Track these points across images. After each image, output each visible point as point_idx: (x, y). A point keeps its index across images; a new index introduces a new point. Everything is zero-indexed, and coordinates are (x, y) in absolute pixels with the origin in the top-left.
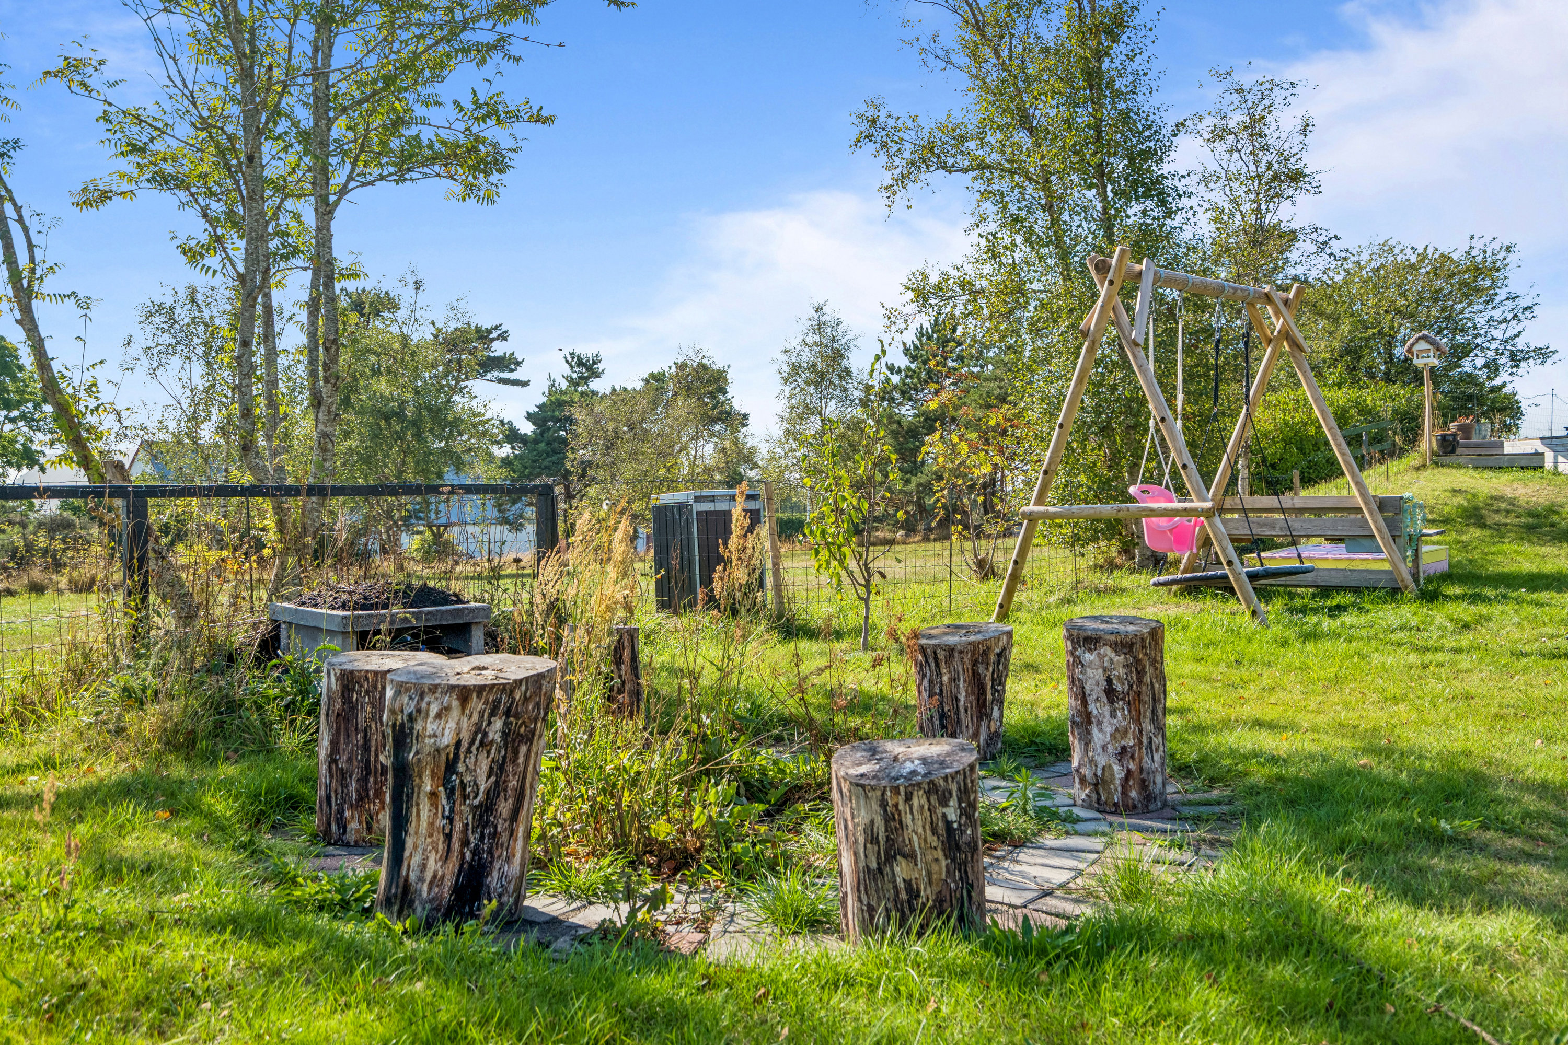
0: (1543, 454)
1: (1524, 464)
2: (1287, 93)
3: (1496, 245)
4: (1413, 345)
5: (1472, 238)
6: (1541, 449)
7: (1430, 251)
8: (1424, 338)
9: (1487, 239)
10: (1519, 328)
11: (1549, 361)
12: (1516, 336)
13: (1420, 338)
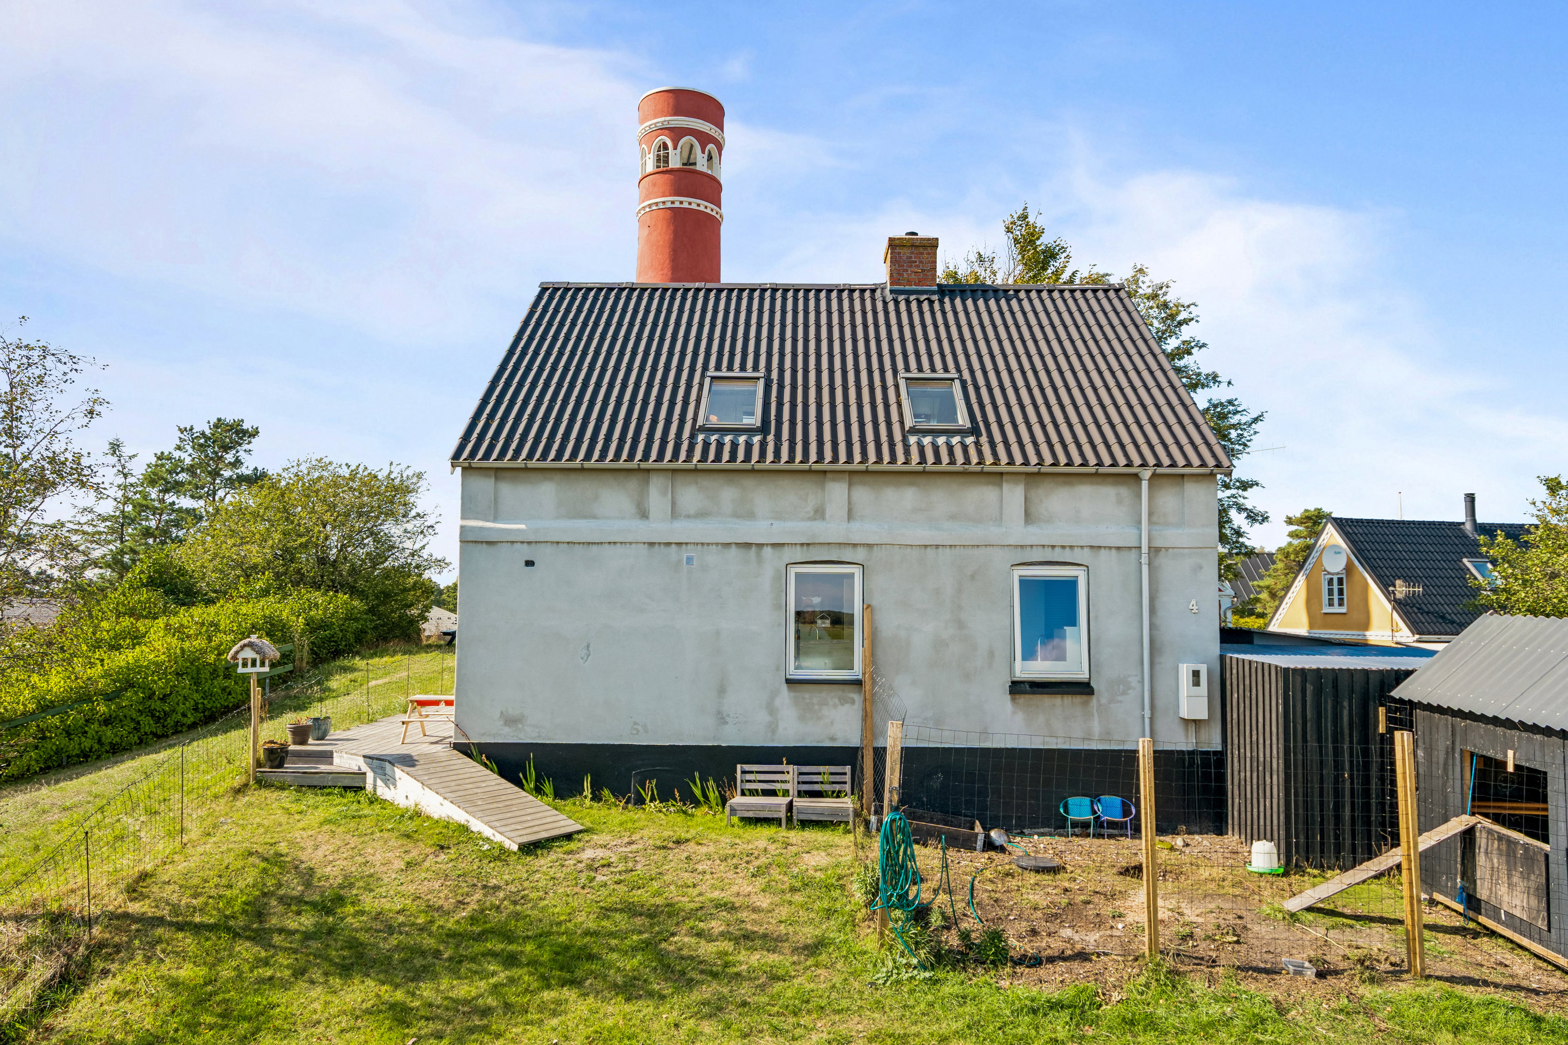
0: (365, 774)
1: (347, 783)
2: (66, 369)
3: (410, 472)
4: (237, 653)
5: (391, 464)
6: (365, 768)
7: (361, 469)
8: (251, 645)
9: (403, 467)
10: (425, 541)
11: (445, 571)
12: (423, 547)
13: (245, 645)
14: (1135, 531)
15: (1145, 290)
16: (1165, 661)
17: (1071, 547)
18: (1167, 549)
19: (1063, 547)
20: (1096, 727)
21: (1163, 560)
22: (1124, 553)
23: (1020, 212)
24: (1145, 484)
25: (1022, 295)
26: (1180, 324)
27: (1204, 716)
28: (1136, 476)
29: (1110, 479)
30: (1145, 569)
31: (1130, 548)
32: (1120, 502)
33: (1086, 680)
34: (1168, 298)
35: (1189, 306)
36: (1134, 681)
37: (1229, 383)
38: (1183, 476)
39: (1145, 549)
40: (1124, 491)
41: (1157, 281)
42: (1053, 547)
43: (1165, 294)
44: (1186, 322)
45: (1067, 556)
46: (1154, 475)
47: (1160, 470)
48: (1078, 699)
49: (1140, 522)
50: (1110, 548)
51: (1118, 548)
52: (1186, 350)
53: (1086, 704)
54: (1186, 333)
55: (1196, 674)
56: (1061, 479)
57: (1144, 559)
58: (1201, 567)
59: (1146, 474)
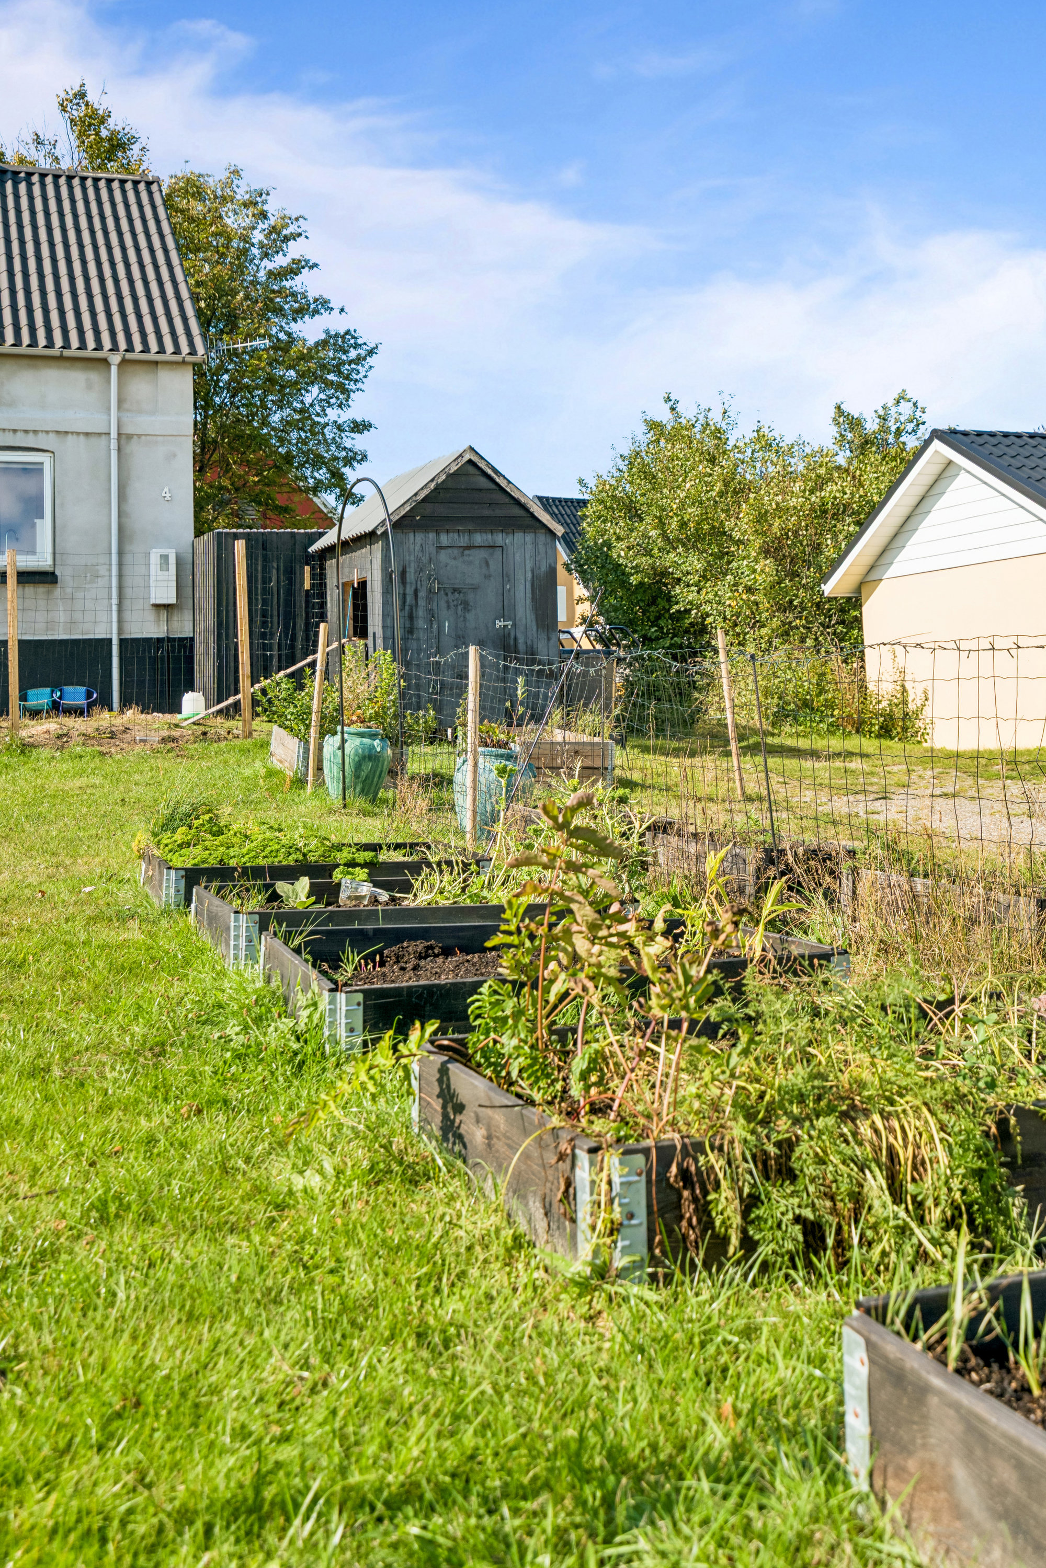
14: (105, 417)
15: (242, 195)
16: (135, 549)
17: (35, 432)
18: (139, 436)
19: (26, 432)
20: (62, 617)
21: (133, 447)
22: (93, 440)
23: (77, 88)
24: (114, 369)
25: (35, 178)
26: (286, 239)
27: (173, 600)
28: (105, 362)
29: (79, 364)
30: (114, 454)
31: (100, 434)
32: (89, 387)
33: (51, 569)
34: (265, 208)
35: (297, 219)
36: (103, 571)
37: (342, 310)
38: (156, 363)
39: (114, 435)
40: (94, 376)
41: (256, 186)
42: (15, 431)
43: (265, 202)
44: (295, 236)
45: (30, 441)
46: (124, 361)
47: (129, 356)
48: (41, 589)
49: (109, 409)
50: (78, 434)
51: (87, 434)
52: (294, 269)
53: (48, 593)
54: (295, 250)
55: (165, 558)
56: (25, 362)
57: (114, 445)
58: (175, 455)
59: (115, 359)
